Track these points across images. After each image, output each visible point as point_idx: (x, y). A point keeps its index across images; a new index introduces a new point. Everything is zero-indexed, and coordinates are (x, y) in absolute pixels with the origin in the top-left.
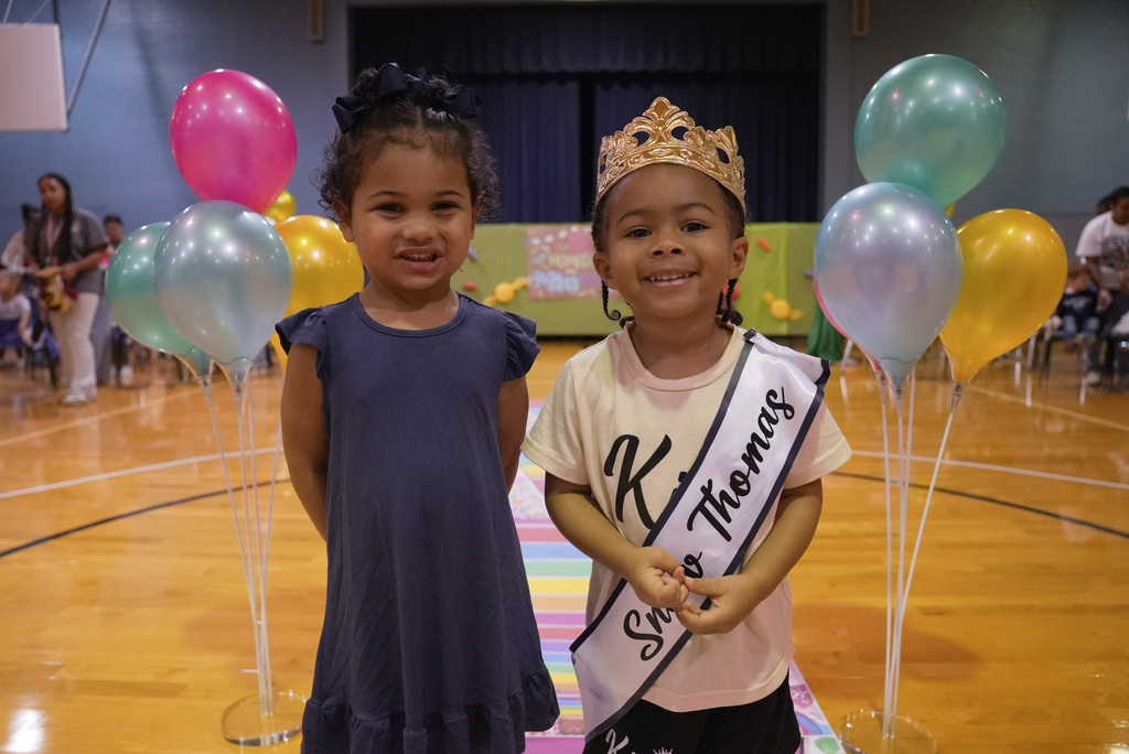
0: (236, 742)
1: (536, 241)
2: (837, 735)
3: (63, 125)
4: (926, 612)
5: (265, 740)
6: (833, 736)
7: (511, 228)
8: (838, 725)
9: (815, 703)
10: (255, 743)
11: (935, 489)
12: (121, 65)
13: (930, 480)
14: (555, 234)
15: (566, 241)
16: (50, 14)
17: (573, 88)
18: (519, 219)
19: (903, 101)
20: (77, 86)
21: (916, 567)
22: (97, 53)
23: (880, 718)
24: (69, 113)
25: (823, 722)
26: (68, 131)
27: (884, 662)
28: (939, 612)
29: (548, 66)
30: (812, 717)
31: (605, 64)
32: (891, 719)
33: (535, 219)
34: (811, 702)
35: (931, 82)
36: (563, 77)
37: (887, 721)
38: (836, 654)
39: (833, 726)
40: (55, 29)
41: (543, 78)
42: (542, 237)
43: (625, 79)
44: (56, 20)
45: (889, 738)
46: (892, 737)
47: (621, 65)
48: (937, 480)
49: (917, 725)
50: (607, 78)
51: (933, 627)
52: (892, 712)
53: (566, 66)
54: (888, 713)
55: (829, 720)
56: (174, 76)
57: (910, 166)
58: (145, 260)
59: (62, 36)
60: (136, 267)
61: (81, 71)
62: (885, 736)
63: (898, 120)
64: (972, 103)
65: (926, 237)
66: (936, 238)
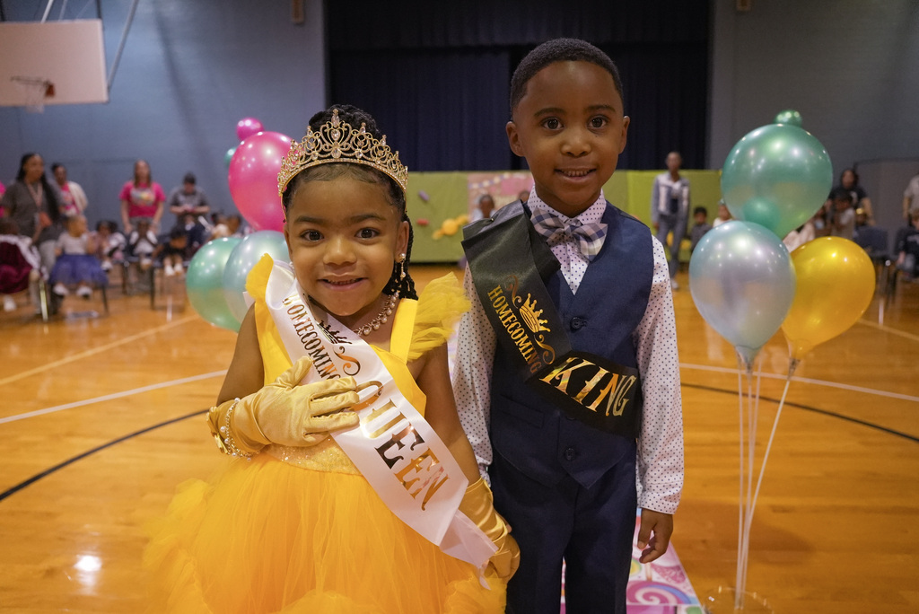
1: (475, 186)
2: (702, 604)
3: (104, 97)
4: (775, 509)
6: (699, 605)
7: (455, 176)
8: (702, 597)
9: (687, 580)
11: (785, 403)
12: (146, 47)
13: (781, 396)
14: (491, 180)
15: (499, 185)
16: (94, 12)
17: (504, 58)
18: (462, 167)
19: (757, 158)
20: (115, 65)
21: (765, 472)
22: (130, 37)
23: (733, 593)
24: (109, 88)
25: (692, 595)
26: (108, 102)
27: (737, 548)
28: (784, 510)
29: (484, 40)
30: (684, 590)
32: (741, 594)
33: (474, 167)
34: (684, 579)
36: (496, 49)
37: (738, 596)
38: (704, 542)
39: (699, 597)
40: (98, 24)
41: (480, 50)
42: (480, 182)
44: (99, 16)
45: (739, 609)
46: (742, 608)
48: (787, 395)
51: (780, 522)
52: (742, 588)
53: (499, 40)
54: (738, 590)
55: (697, 593)
56: (186, 54)
57: (760, 207)
58: (213, 266)
59: (104, 29)
60: (207, 271)
61: (116, 54)
62: (737, 607)
63: (753, 172)
64: (806, 161)
65: (768, 262)
66: (775, 262)
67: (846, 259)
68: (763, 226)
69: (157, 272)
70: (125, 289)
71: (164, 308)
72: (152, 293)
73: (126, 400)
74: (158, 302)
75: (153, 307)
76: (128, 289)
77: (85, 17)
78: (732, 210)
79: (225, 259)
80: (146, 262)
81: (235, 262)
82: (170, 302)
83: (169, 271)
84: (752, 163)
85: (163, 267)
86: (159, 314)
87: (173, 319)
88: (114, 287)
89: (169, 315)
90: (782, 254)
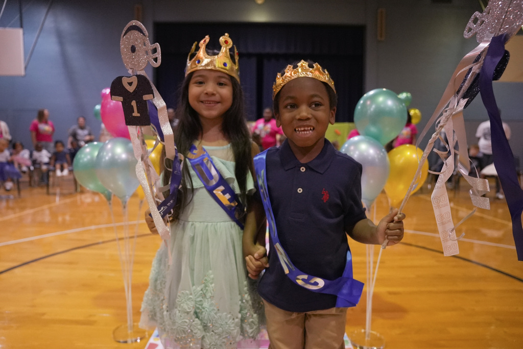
0: (119, 342)
2: (349, 339)
3: (23, 73)
5: (129, 341)
8: (350, 335)
10: (126, 342)
12: (49, 46)
16: (19, 23)
17: (254, 60)
19: (371, 105)
20: (30, 55)
22: (40, 40)
23: (365, 332)
24: (26, 68)
26: (25, 76)
31: (268, 50)
32: (369, 332)
35: (381, 99)
36: (249, 55)
37: (367, 333)
39: (348, 335)
40: (21, 31)
43: (277, 57)
44: (21, 26)
47: (275, 50)
49: (378, 335)
50: (270, 56)
52: (369, 329)
53: (251, 51)
54: (367, 331)
56: (72, 51)
57: (373, 129)
58: (89, 157)
59: (24, 34)
60: (85, 160)
61: (31, 48)
62: (367, 339)
63: (369, 112)
64: (394, 107)
65: (376, 156)
66: (380, 157)
67: (414, 156)
68: (374, 139)
69: (51, 174)
70: (30, 184)
71: (55, 194)
72: (48, 185)
73: (31, 242)
74: (51, 190)
75: (48, 193)
76: (33, 183)
77: (13, 26)
78: (360, 132)
79: (96, 153)
80: (44, 168)
81: (102, 154)
82: (58, 191)
83: (59, 173)
84: (368, 108)
85: (54, 171)
86: (51, 198)
87: (60, 200)
88: (24, 182)
89: (57, 199)
90: (383, 152)
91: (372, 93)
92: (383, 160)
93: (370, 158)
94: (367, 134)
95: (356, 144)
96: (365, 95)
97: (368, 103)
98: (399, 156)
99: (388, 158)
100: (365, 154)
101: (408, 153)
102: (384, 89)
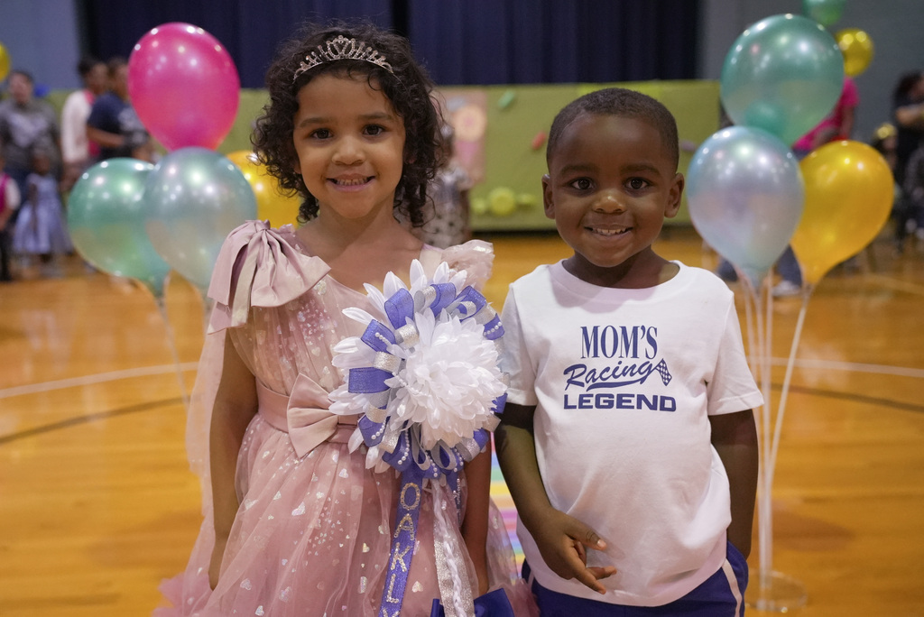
23: (757, 575)
35: (783, 40)
37: (764, 576)
62: (763, 586)
63: (756, 70)
64: (815, 57)
65: (774, 170)
66: (782, 171)
67: (861, 166)
68: (768, 132)
84: (754, 62)
90: (789, 160)
91: (761, 26)
92: (789, 177)
93: (760, 175)
94: (751, 122)
95: (728, 146)
96: (747, 33)
97: (755, 49)
98: (823, 168)
99: (800, 175)
100: (750, 167)
101: (846, 161)
102: (789, 16)
